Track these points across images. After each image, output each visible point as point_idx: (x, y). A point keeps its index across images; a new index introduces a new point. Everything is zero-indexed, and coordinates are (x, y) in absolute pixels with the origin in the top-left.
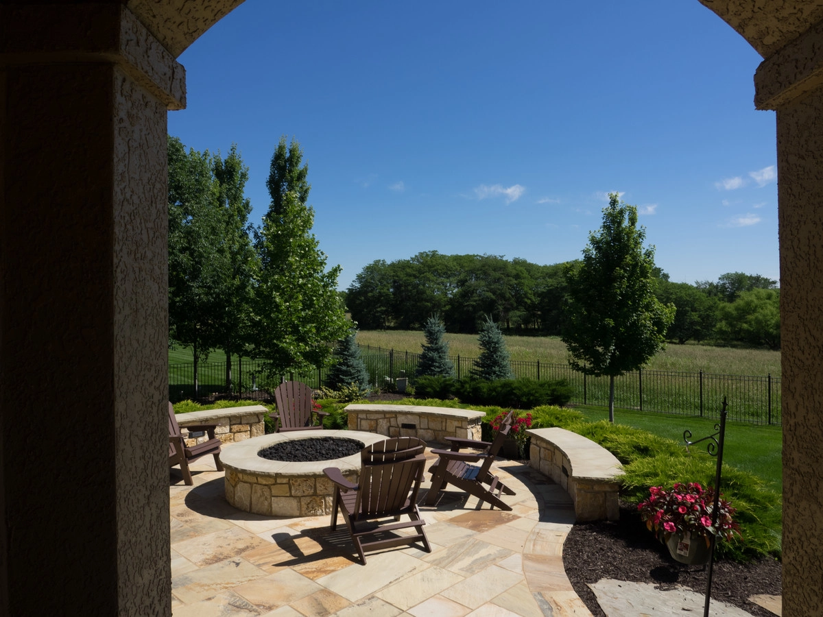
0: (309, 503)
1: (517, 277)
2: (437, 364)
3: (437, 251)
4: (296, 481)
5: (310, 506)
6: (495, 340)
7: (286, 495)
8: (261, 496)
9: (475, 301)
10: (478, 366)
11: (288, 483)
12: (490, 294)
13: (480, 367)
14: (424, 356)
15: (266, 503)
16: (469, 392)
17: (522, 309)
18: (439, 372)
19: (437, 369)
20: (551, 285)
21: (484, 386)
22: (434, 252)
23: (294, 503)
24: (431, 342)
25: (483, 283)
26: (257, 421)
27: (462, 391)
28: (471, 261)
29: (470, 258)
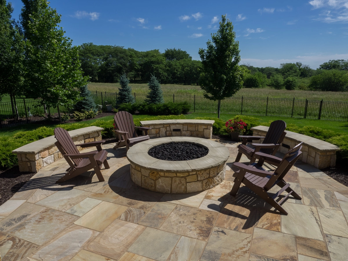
0: (206, 183)
1: (131, 56)
2: (127, 98)
3: (92, 43)
4: (201, 172)
5: (207, 184)
6: (157, 85)
7: (195, 181)
8: (179, 183)
9: (113, 68)
10: (148, 97)
11: (196, 174)
12: (119, 64)
13: (149, 98)
14: (120, 94)
15: (183, 187)
16: (147, 110)
17: (134, 71)
18: (128, 101)
19: (128, 100)
20: (146, 61)
21: (154, 106)
22: (91, 43)
23: (199, 184)
24: (122, 87)
25: (116, 59)
26: (98, 135)
27: (144, 109)
28: (109, 48)
29: (109, 47)
